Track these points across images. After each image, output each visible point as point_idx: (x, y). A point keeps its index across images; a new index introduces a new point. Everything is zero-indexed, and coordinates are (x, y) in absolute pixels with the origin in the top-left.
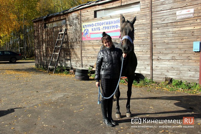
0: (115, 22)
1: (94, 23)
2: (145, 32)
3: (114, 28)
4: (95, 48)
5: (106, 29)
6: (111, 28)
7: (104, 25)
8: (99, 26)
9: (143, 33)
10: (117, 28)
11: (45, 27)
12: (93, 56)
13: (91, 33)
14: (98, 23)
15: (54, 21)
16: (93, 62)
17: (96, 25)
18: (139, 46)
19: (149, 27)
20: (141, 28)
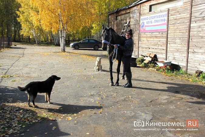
0: (163, 16)
1: (148, 17)
2: (185, 26)
3: (162, 21)
4: (148, 39)
5: (156, 22)
6: (160, 21)
7: (155, 19)
8: (152, 20)
9: (184, 27)
10: (164, 21)
11: (116, 19)
12: (146, 46)
13: (146, 26)
14: (151, 17)
15: (122, 15)
16: (146, 52)
17: (150, 18)
18: (179, 38)
19: (188, 21)
20: (182, 21)
